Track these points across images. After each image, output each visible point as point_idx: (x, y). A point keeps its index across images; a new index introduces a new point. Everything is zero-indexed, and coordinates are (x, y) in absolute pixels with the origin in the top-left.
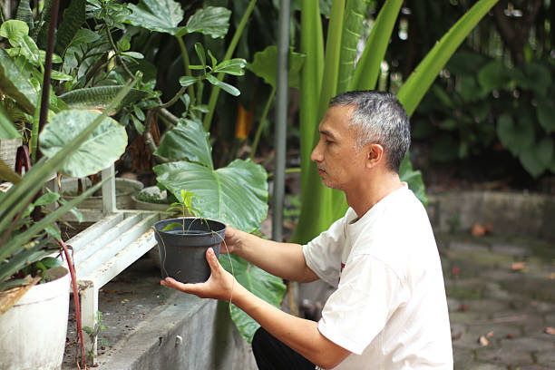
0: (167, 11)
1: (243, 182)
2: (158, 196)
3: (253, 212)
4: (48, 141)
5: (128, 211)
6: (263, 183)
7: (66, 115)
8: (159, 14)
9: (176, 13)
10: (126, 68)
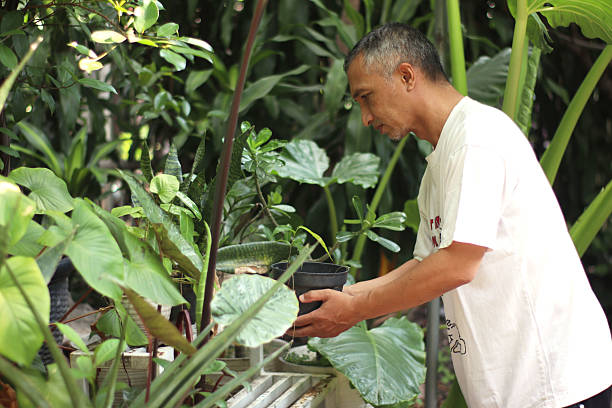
0: (311, 158)
1: (398, 342)
2: (308, 357)
3: (411, 376)
4: (219, 308)
5: (276, 374)
6: (419, 344)
7: (236, 281)
8: (303, 161)
9: (321, 160)
10: (274, 221)
